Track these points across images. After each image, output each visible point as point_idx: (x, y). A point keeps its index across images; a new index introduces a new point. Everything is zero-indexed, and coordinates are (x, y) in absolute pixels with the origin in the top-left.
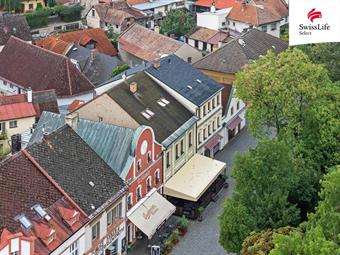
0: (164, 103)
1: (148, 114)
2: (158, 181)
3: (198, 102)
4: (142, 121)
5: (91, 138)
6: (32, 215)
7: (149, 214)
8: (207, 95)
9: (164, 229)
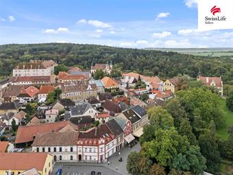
0: (134, 116)
1: (131, 118)
2: (132, 132)
3: (142, 116)
4: (129, 119)
5: (118, 122)
6: (105, 136)
7: (129, 139)
8: (144, 115)
9: (132, 142)
